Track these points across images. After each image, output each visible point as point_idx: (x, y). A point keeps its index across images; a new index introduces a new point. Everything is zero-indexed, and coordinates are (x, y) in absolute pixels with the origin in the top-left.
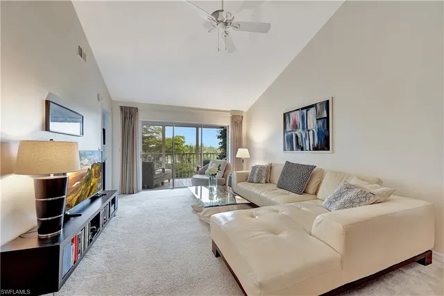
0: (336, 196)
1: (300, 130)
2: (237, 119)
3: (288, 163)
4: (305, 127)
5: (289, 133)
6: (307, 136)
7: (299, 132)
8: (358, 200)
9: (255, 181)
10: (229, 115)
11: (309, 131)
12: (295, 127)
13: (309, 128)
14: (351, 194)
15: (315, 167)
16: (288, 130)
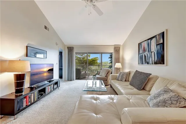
0: (156, 96)
1: (147, 52)
2: (117, 49)
3: (137, 71)
4: (150, 50)
5: (141, 54)
6: (151, 56)
7: (146, 53)
8: (170, 102)
9: (120, 80)
10: (113, 47)
11: (152, 52)
12: (144, 50)
13: (152, 51)
14: (166, 96)
15: (151, 74)
16: (140, 52)
